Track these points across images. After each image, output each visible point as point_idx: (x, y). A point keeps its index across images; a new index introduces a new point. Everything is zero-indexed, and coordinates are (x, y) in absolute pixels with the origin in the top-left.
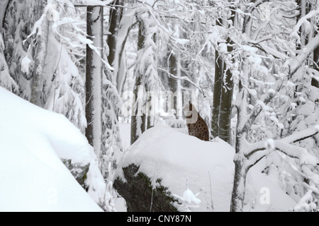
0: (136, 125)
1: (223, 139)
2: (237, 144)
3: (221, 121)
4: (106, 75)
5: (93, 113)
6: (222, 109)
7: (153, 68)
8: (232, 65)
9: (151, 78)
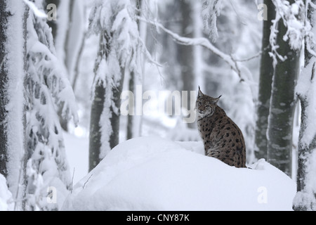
0: (99, 137)
1: (276, 166)
2: (301, 173)
3: (273, 130)
4: (38, 32)
5: (7, 107)
6: (276, 105)
7: (127, 16)
8: (286, 8)
9: (124, 35)
